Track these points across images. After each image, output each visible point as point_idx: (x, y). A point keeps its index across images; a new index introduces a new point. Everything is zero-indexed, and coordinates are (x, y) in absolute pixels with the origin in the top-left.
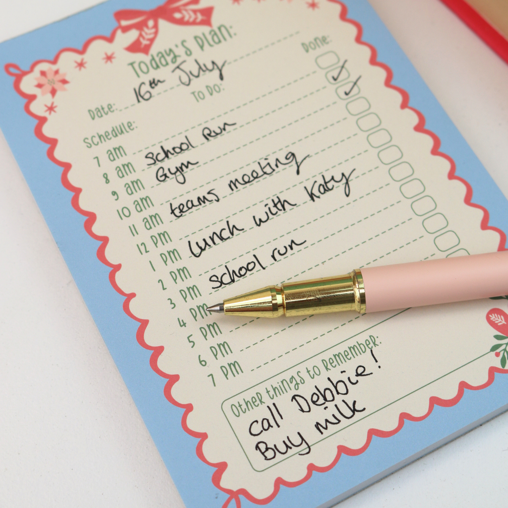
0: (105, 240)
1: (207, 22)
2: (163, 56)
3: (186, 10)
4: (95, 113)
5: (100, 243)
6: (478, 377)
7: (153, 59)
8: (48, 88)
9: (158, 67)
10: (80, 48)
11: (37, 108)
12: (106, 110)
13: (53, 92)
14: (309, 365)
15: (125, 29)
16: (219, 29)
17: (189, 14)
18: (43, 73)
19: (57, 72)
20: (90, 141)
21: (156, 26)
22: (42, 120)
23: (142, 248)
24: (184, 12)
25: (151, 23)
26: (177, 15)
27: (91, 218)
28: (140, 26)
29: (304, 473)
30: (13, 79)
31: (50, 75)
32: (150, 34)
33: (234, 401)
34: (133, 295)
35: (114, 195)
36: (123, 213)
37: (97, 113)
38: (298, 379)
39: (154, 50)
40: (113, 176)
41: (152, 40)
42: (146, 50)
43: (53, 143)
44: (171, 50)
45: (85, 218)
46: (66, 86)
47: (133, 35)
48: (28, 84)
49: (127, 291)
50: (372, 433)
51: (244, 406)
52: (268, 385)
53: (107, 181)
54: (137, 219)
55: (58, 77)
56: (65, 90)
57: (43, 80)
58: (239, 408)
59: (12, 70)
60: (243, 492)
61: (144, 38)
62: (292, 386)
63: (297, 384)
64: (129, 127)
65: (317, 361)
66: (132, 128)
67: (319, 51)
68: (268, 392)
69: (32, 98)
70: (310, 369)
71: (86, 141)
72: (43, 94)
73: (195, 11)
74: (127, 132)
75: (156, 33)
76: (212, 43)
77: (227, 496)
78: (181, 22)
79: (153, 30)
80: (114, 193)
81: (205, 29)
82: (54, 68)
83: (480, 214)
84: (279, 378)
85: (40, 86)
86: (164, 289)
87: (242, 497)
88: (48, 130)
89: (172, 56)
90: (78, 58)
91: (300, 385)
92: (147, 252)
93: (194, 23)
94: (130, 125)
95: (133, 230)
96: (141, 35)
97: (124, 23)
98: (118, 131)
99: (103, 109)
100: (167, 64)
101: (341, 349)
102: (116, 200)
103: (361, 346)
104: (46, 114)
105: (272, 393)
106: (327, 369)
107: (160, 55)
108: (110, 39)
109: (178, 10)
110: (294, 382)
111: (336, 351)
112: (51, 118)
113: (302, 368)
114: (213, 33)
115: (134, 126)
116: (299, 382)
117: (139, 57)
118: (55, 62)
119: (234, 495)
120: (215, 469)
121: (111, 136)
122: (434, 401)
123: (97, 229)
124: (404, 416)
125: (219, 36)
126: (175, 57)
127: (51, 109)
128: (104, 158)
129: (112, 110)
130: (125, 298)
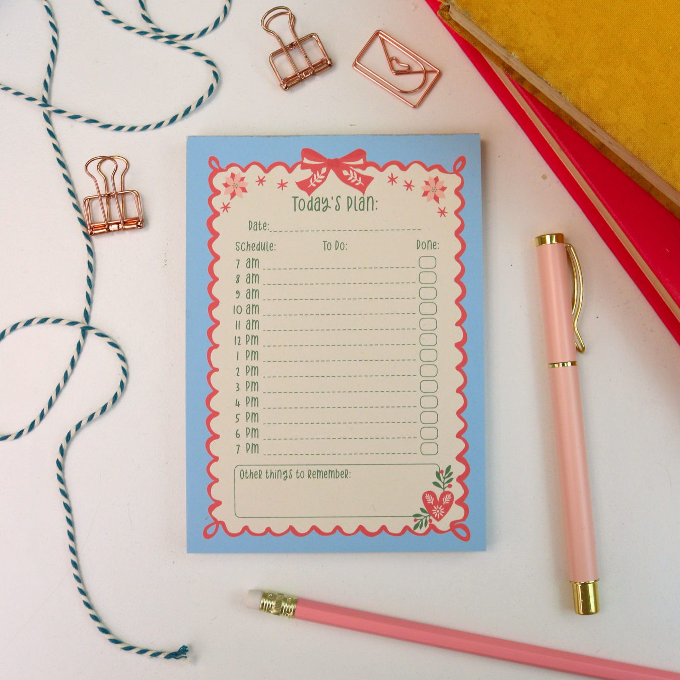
0: (217, 323)
1: (362, 189)
2: (319, 202)
3: (353, 171)
4: (253, 225)
5: (213, 323)
6: (395, 527)
7: (312, 201)
8: (231, 189)
9: (312, 209)
10: (267, 167)
11: (217, 202)
12: (261, 226)
13: (233, 195)
14: (300, 469)
15: (305, 167)
16: (368, 198)
17: (354, 175)
18: (233, 176)
19: (242, 179)
20: (240, 246)
21: (326, 174)
22: (216, 214)
23: (238, 340)
24: (351, 172)
25: (324, 170)
26: (345, 173)
27: (215, 303)
28: (315, 169)
29: (263, 531)
30: (211, 170)
31: (237, 179)
32: (319, 179)
33: (244, 468)
34: (216, 370)
35: (237, 294)
36: (237, 310)
37: (255, 226)
38: (289, 474)
39: (315, 194)
40: (243, 279)
41: (318, 185)
42: (310, 191)
43: (216, 235)
44: (327, 199)
45: (212, 301)
46: (244, 194)
47: (308, 173)
48: (219, 180)
49: (215, 365)
50: (314, 528)
51: (248, 474)
52: (269, 468)
53: (238, 281)
54: (244, 318)
55: (241, 184)
56: (241, 197)
57: (230, 182)
58: (245, 474)
59: (213, 163)
60: (223, 524)
61: (313, 180)
62: (283, 476)
63: (287, 477)
64: (270, 247)
65: (306, 470)
66: (271, 248)
67: (426, 252)
68: (267, 473)
69: (217, 193)
70: (299, 472)
71: (238, 244)
72: (226, 193)
73: (359, 175)
74: (268, 251)
75: (324, 180)
76: (357, 208)
77: (213, 521)
78: (345, 179)
79: (323, 177)
80: (238, 292)
81: (359, 194)
82: (243, 175)
83: (461, 425)
84: (278, 468)
85: (226, 185)
86: (238, 375)
87: (220, 526)
88: (216, 224)
89: (325, 204)
90: (261, 174)
91: (288, 479)
92: (239, 344)
93: (353, 185)
94: (271, 245)
95: (238, 325)
96: (312, 176)
97: (306, 161)
98: (262, 247)
99: (259, 224)
100: (319, 210)
101: (324, 469)
102: (237, 298)
103: (337, 473)
104: (221, 211)
105: (269, 474)
106: (309, 477)
107: (318, 200)
108: (290, 170)
109: (348, 168)
110: (285, 475)
111: (320, 468)
112: (223, 215)
113: (294, 469)
114: (362, 200)
115: (274, 248)
116: (288, 476)
117: (303, 194)
118: (244, 170)
119: (217, 522)
120: (213, 503)
121: (255, 248)
122: (361, 528)
123: (215, 313)
124: (338, 528)
125: (366, 205)
126: (327, 206)
127: (226, 208)
128: (243, 263)
129: (265, 228)
130: (211, 369)
